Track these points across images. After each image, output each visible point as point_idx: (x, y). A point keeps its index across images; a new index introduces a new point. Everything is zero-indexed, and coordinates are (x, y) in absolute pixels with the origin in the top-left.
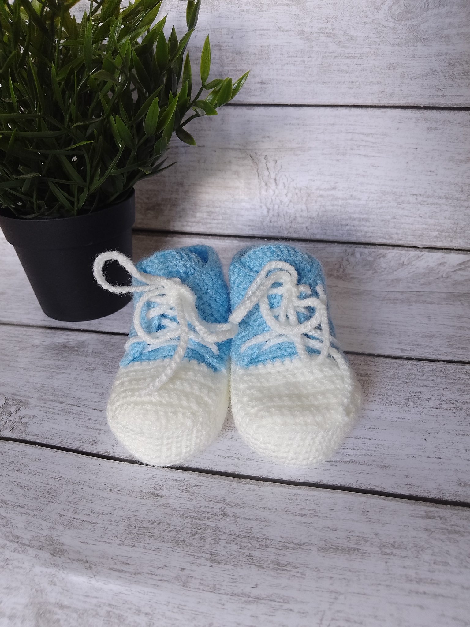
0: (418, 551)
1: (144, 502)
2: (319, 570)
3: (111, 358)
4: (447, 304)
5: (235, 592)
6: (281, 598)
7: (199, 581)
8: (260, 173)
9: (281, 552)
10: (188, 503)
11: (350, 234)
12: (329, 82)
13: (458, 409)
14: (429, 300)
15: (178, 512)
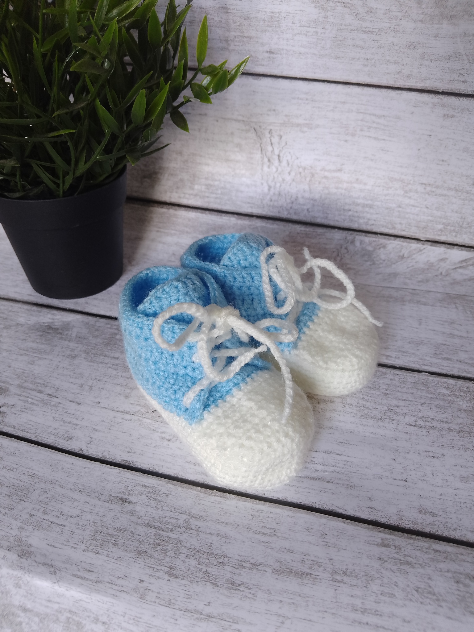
0: (368, 581)
1: (112, 506)
2: (270, 593)
3: (94, 345)
4: (441, 306)
5: (188, 609)
6: (231, 618)
7: (156, 594)
8: (263, 148)
9: (237, 571)
10: (154, 512)
11: (352, 221)
12: (343, 57)
13: (433, 428)
14: (424, 300)
15: (143, 520)
